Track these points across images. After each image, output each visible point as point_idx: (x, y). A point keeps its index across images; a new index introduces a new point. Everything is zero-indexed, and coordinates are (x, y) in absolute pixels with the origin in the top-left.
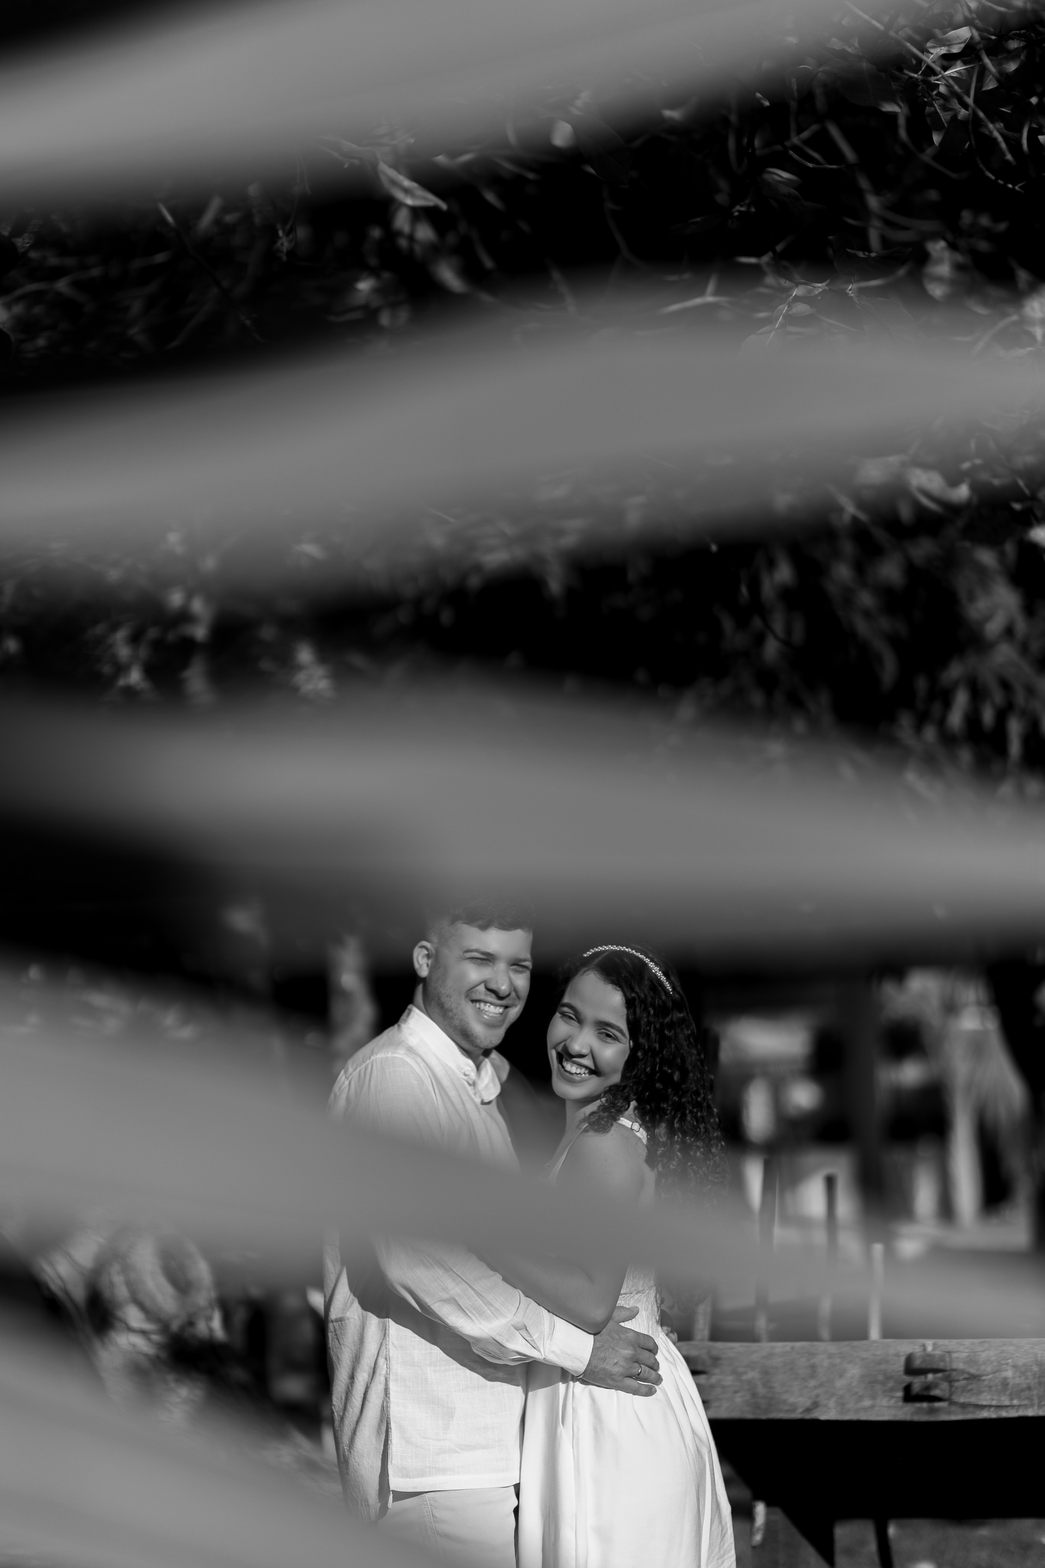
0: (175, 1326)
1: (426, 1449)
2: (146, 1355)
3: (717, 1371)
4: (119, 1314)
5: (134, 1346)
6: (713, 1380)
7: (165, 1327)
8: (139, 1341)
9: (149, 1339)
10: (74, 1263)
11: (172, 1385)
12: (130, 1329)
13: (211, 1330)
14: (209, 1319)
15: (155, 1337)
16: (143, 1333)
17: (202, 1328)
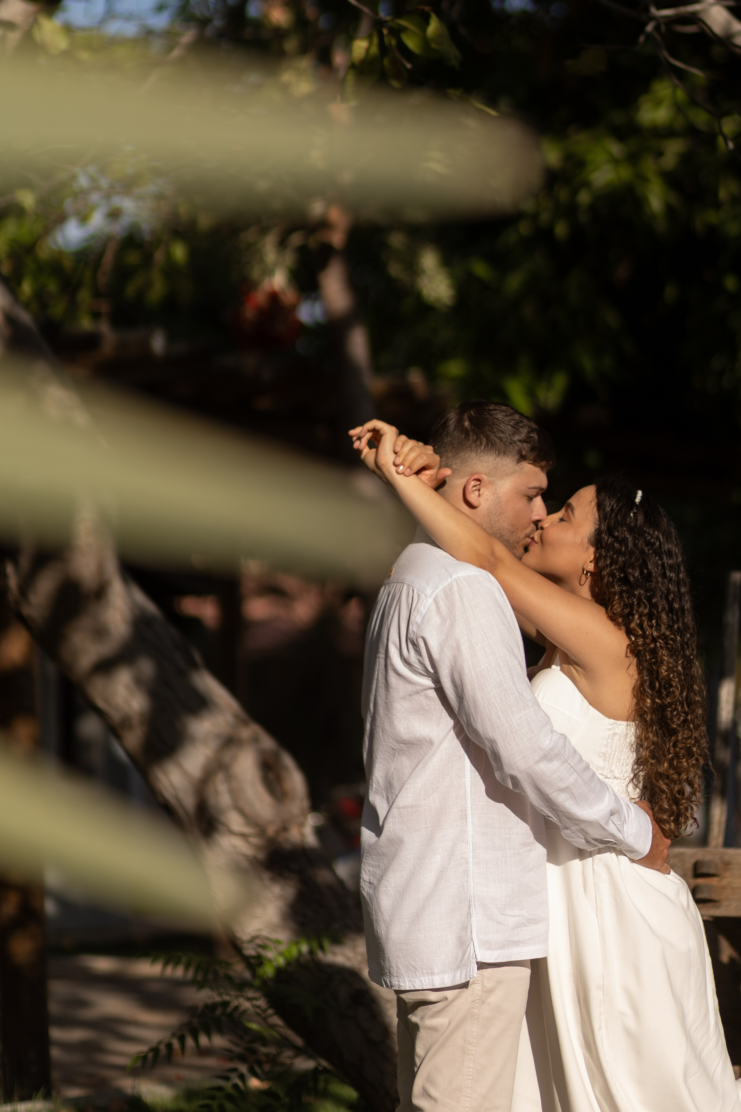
0: (271, 831)
1: (506, 925)
2: (245, 856)
3: (728, 874)
4: (223, 818)
5: (235, 847)
6: (725, 882)
7: (261, 830)
8: (238, 843)
9: (248, 842)
10: (185, 773)
11: (267, 882)
12: (232, 833)
13: (302, 835)
14: (302, 825)
15: (254, 840)
16: (243, 836)
17: (294, 835)
